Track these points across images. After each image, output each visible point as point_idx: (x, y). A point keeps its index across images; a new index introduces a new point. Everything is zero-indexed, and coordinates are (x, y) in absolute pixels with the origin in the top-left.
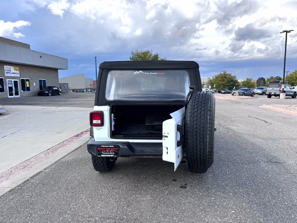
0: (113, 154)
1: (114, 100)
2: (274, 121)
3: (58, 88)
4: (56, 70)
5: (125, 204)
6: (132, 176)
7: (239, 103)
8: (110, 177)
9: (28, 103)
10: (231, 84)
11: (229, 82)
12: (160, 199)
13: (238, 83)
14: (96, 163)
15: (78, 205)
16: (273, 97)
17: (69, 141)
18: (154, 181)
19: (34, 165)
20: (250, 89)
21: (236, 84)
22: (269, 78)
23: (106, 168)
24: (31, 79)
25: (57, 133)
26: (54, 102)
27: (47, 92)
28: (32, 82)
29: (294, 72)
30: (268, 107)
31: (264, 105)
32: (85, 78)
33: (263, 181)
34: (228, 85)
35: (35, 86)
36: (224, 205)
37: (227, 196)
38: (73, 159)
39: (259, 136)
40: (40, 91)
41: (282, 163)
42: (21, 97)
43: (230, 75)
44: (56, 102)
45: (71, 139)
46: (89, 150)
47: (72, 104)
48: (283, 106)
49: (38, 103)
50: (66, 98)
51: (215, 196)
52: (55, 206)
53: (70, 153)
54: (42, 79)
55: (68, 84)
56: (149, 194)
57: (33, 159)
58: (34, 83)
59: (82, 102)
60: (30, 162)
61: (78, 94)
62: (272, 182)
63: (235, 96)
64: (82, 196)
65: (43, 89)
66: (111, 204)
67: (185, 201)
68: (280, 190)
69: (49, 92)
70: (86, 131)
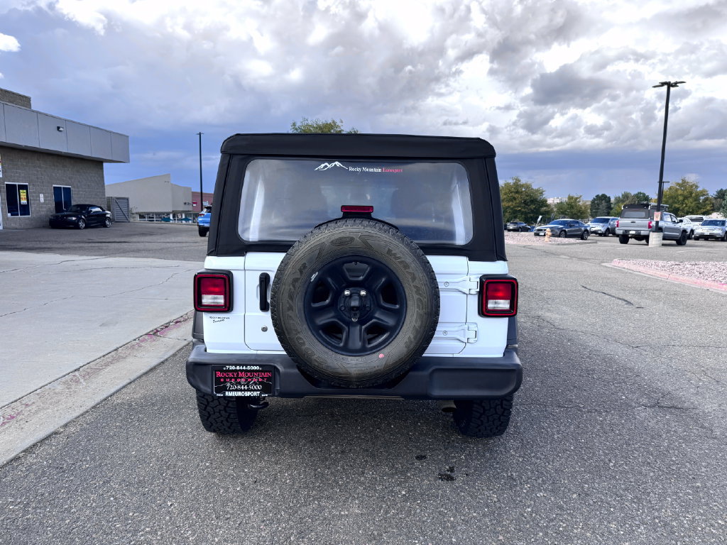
0: (258, 390)
1: (259, 241)
2: (647, 301)
3: (103, 210)
4: (98, 163)
5: (291, 528)
6: (305, 445)
7: (553, 254)
8: (245, 447)
9: (23, 244)
10: (531, 209)
11: (526, 204)
12: (387, 512)
13: (548, 206)
14: (209, 413)
15: (159, 533)
16: (632, 241)
17: (133, 347)
18: (366, 461)
19: (36, 412)
20: (578, 222)
21: (544, 209)
22: (621, 196)
23: (234, 425)
24: (34, 185)
25: (101, 326)
26: (93, 245)
27: (74, 219)
28: (34, 192)
29: (678, 184)
30: (625, 266)
31: (616, 260)
32: (172, 184)
33: (649, 458)
34: (523, 210)
35: (42, 202)
36: (561, 529)
37: (564, 502)
38: (145, 397)
39: (617, 337)
40: (57, 217)
41: (687, 409)
42: (6, 230)
43: (528, 187)
44: (97, 244)
45: (137, 341)
46: (191, 378)
47: (138, 251)
48: (661, 263)
49: (49, 245)
50: (122, 236)
51: (532, 502)
52: (94, 536)
53: (134, 381)
54: (62, 186)
55: (127, 199)
56: (354, 499)
57: (33, 398)
58: (42, 196)
59: (163, 245)
60: (24, 406)
61: (156, 224)
62: (673, 461)
63: (542, 238)
64: (169, 504)
65: (63, 211)
66: (253, 527)
67: (455, 516)
68: (699, 484)
69: (79, 219)
70: (177, 322)
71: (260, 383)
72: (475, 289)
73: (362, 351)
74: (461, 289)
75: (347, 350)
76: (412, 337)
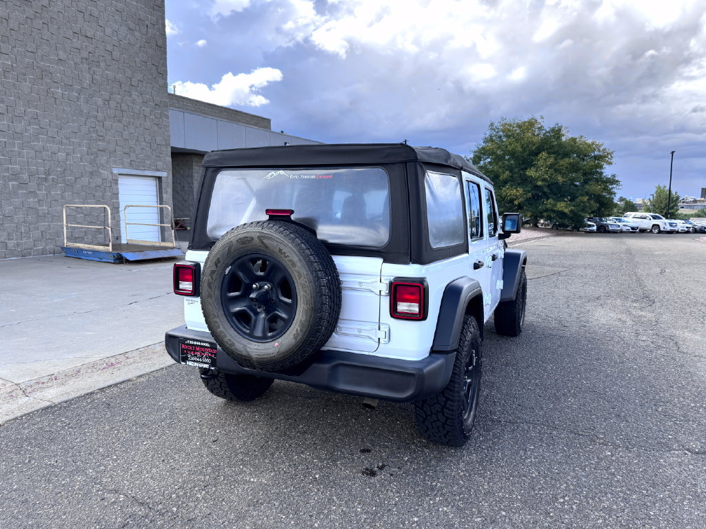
0: (208, 363)
46: (167, 347)
60: (125, 358)
71: (210, 358)
72: (385, 290)
73: (264, 338)
74: (372, 289)
75: (251, 336)
76: (299, 329)
